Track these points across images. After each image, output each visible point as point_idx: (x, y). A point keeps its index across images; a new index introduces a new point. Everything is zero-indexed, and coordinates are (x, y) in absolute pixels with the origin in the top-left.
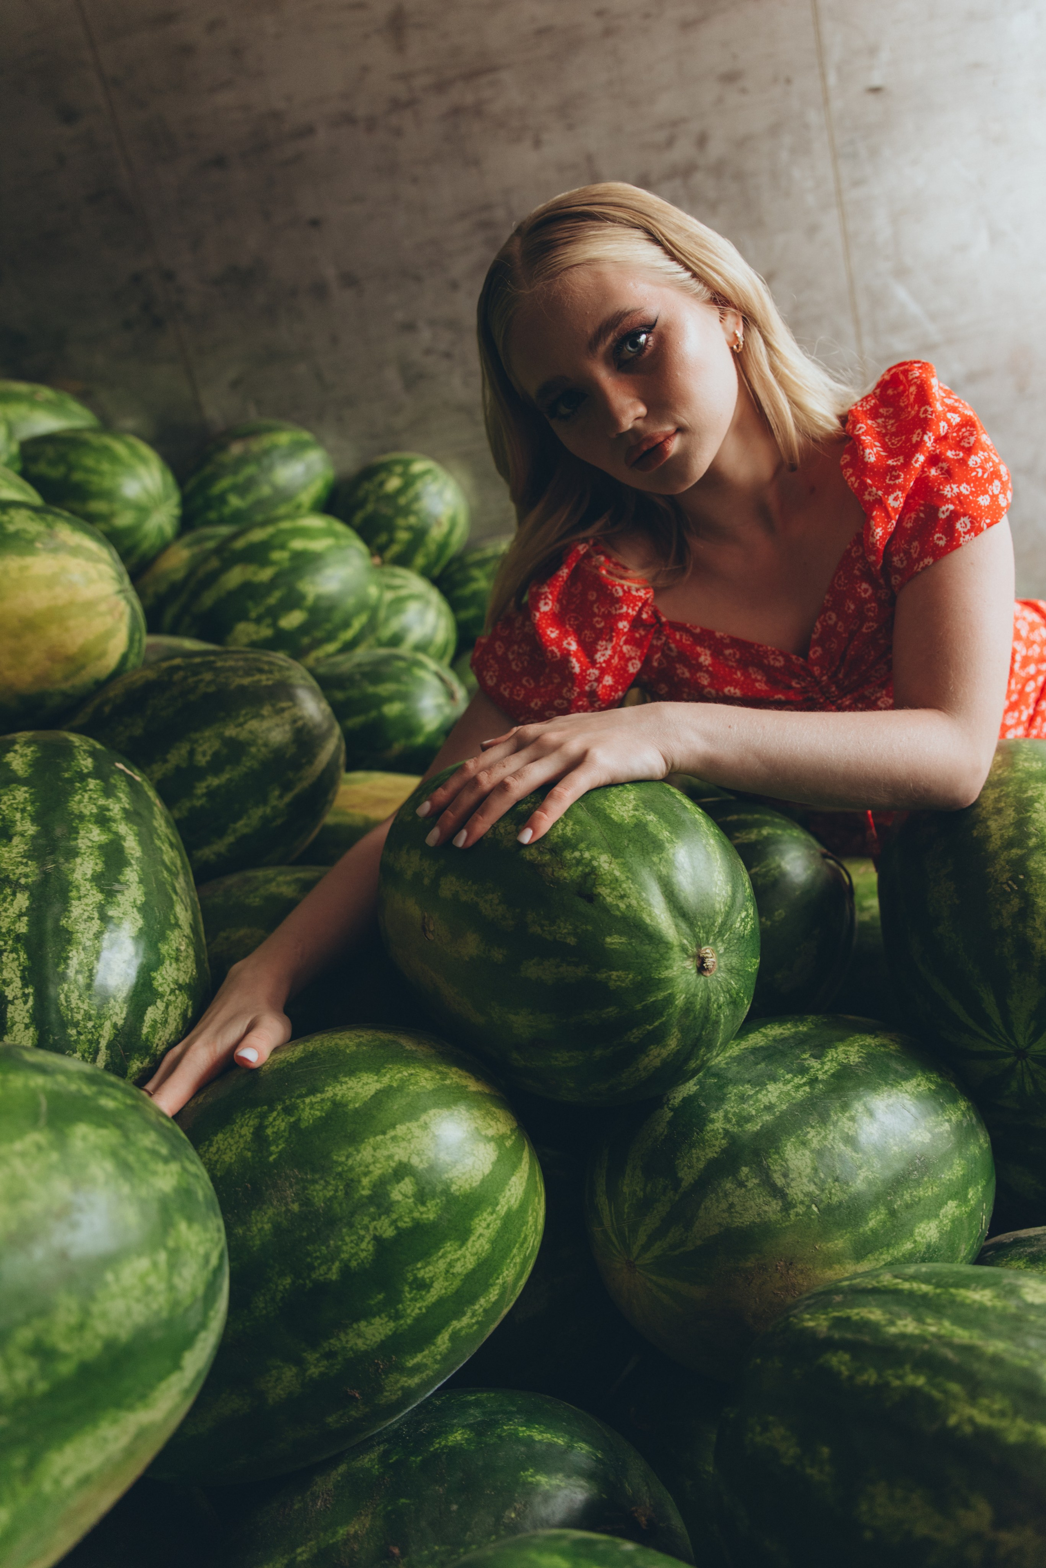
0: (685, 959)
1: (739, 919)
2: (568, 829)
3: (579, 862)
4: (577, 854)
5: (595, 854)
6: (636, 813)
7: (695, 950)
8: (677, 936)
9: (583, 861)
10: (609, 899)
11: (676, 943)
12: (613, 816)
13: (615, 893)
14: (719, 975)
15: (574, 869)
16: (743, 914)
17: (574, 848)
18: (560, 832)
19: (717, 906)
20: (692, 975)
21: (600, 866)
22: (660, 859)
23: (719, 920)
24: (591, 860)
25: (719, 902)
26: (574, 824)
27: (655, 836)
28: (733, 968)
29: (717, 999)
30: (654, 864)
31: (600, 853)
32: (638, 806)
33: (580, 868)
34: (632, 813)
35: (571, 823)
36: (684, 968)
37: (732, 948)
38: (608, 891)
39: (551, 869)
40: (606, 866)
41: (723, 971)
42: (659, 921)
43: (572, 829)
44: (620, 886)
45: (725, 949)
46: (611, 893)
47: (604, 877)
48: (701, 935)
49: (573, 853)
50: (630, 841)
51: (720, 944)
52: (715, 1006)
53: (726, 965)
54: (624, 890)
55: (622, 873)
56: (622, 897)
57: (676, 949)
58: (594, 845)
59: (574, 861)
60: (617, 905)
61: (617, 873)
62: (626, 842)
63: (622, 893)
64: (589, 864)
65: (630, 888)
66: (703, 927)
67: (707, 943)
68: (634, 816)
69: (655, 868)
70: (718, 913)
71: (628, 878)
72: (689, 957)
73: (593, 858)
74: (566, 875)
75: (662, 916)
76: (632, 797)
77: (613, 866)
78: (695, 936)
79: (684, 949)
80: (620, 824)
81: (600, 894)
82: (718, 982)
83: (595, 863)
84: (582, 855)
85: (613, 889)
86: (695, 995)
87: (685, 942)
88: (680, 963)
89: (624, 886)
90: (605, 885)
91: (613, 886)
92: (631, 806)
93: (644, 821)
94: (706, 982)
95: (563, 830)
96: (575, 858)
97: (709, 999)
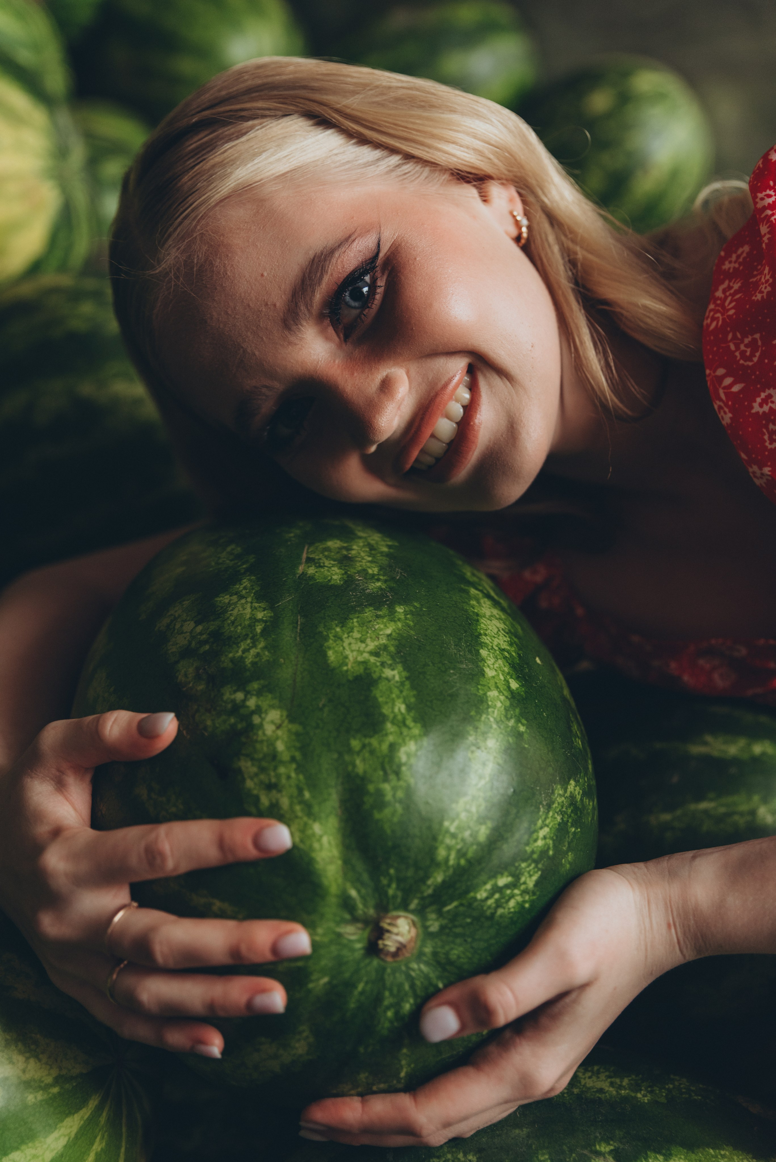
0: (347, 922)
1: (488, 886)
2: (253, 652)
3: (236, 708)
4: (240, 696)
5: (264, 705)
6: (373, 659)
7: (371, 912)
8: (340, 880)
9: (242, 711)
10: (249, 784)
11: (334, 889)
12: (330, 653)
13: (262, 777)
14: (414, 966)
15: (224, 717)
16: (502, 881)
17: (242, 685)
18: (240, 653)
19: (442, 853)
20: (353, 950)
21: (261, 726)
22: (364, 746)
23: (439, 877)
24: (253, 713)
25: (449, 848)
26: (265, 648)
27: (377, 706)
28: (450, 963)
29: (397, 1006)
30: (350, 750)
31: (272, 707)
32: (385, 647)
33: (232, 720)
34: (366, 655)
35: (262, 644)
36: (339, 935)
37: (458, 930)
38: (254, 770)
39: (196, 707)
40: (269, 729)
41: (427, 963)
42: (316, 845)
43: (258, 655)
44: (275, 768)
45: (442, 928)
46: (256, 775)
47: (258, 746)
48: (391, 892)
49: (235, 692)
50: (330, 701)
51: (433, 916)
52: (390, 1014)
53: (435, 954)
54: (278, 776)
55: (288, 748)
56: (270, 787)
57: (332, 900)
58: (270, 691)
59: (229, 706)
60: (257, 799)
61: (280, 746)
62: (323, 701)
63: (273, 780)
64: (247, 718)
65: (289, 777)
66: (400, 880)
67: (404, 906)
68: (365, 663)
69: (347, 758)
70: (438, 865)
71: (293, 759)
72: (355, 920)
73: (258, 710)
74: (209, 723)
75: (325, 840)
76: (389, 631)
77: (279, 733)
78: (380, 891)
79: (347, 904)
80: (334, 669)
81: (239, 771)
82: (409, 977)
83: (256, 720)
84: (244, 701)
85: (263, 770)
86: (350, 985)
87: (353, 893)
88: (332, 925)
89: (282, 770)
90: (253, 759)
91: (264, 764)
92: (372, 645)
93: (375, 676)
94: (381, 971)
95: (244, 652)
96: (233, 701)
97: (378, 999)
